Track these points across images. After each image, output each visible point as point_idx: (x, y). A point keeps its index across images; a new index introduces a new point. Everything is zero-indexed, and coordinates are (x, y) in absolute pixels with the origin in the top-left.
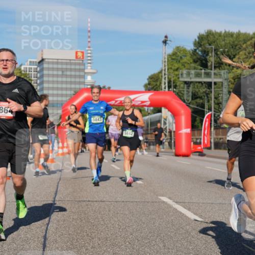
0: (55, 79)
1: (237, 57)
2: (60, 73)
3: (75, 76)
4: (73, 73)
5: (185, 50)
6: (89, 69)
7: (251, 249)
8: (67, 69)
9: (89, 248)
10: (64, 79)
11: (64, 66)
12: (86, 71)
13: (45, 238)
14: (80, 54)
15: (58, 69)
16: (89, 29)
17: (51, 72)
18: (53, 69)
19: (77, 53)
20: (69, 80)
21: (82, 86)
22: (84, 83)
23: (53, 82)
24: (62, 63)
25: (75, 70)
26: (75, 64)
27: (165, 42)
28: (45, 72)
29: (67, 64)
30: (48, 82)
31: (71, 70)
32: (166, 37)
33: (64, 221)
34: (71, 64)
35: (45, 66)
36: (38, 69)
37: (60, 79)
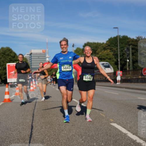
0: (36, 60)
1: (98, 51)
2: (37, 57)
3: (43, 59)
4: (42, 57)
5: (80, 49)
6: (47, 56)
7: (103, 115)
8: (40, 56)
9: (48, 117)
10: (39, 60)
11: (39, 55)
12: (46, 56)
13: (33, 114)
14: (44, 51)
15: (36, 56)
16: (47, 42)
17: (34, 57)
18: (35, 56)
19: (43, 50)
20: (40, 60)
21: (45, 62)
22: (46, 61)
23: (35, 61)
24: (38, 54)
25: (43, 56)
26: (43, 54)
27: (73, 46)
28: (32, 57)
29: (40, 54)
30: (33, 61)
31: (41, 56)
32: (73, 44)
33: (40, 108)
34: (41, 54)
35: (32, 55)
36: (30, 56)
37: (37, 60)
